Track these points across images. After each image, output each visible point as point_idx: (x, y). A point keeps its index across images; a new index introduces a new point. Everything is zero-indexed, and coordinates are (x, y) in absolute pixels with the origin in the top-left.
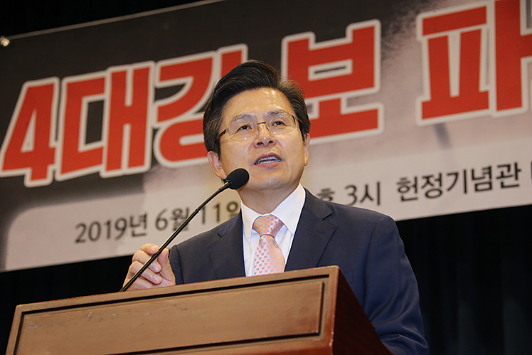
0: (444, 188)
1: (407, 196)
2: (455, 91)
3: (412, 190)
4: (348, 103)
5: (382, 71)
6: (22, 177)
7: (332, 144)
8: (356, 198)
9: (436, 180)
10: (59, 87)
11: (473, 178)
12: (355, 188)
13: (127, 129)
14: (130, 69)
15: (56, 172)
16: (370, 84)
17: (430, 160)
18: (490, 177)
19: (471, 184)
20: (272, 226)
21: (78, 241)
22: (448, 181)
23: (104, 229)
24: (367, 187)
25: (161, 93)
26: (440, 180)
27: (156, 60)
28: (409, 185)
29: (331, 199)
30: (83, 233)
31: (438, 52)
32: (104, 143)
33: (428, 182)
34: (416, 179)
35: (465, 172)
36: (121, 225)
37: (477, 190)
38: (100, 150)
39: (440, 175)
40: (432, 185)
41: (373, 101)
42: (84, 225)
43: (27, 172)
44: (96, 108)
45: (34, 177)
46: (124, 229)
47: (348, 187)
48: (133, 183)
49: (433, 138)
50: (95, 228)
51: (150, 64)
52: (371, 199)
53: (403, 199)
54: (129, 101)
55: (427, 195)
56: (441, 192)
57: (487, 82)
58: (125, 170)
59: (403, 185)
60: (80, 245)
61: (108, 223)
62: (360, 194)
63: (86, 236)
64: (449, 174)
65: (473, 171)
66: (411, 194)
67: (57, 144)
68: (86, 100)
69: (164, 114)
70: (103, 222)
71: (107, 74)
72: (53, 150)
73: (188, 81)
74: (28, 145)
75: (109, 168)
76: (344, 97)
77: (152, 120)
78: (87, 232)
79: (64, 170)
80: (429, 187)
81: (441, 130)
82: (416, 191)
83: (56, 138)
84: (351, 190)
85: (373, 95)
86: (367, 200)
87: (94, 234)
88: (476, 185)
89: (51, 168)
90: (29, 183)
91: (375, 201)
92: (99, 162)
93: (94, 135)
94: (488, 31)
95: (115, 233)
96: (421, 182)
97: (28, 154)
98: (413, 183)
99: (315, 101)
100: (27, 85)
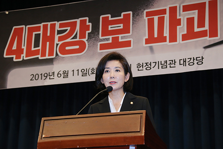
0: (152, 67)
1: (140, 69)
2: (156, 36)
3: (142, 67)
4: (122, 38)
6: (13, 58)
9: (149, 64)
10: (25, 29)
11: (161, 64)
13: (48, 43)
14: (49, 24)
15: (24, 57)
16: (129, 33)
17: (147, 58)
18: (167, 64)
19: (160, 66)
21: (31, 80)
22: (153, 65)
23: (40, 76)
25: (59, 32)
26: (150, 64)
27: (58, 21)
28: (141, 65)
31: (151, 23)
32: (40, 48)
33: (147, 65)
34: (143, 63)
35: (159, 62)
36: (46, 75)
37: (162, 68)
39: (151, 62)
40: (148, 66)
41: (129, 38)
42: (33, 75)
43: (14, 56)
44: (38, 36)
45: (16, 58)
46: (47, 77)
48: (50, 61)
49: (149, 50)
50: (37, 76)
51: (56, 22)
53: (138, 70)
54: (49, 34)
55: (146, 69)
56: (151, 68)
57: (166, 33)
58: (47, 57)
59: (139, 65)
61: (42, 74)
63: (34, 78)
65: (161, 62)
67: (24, 48)
68: (34, 33)
69: (60, 39)
71: (41, 25)
73: (69, 28)
74: (14, 47)
75: (41, 57)
76: (120, 36)
77: (56, 41)
78: (34, 77)
79: (26, 56)
80: (147, 66)
81: (151, 48)
82: (143, 68)
83: (24, 46)
85: (130, 36)
87: (37, 78)
88: (162, 66)
89: (22, 55)
90: (15, 60)
92: (38, 54)
93: (37, 45)
94: (167, 17)
95: (43, 78)
96: (145, 65)
97: (14, 50)
98: (142, 65)
99: (110, 37)
100: (14, 27)
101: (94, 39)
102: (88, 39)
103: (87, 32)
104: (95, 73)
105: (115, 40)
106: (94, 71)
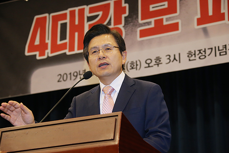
0: (207, 55)
1: (191, 59)
2: (211, 13)
3: (194, 56)
4: (166, 20)
5: (180, 6)
6: (35, 55)
7: (160, 38)
8: (170, 60)
9: (203, 51)
10: (49, 17)
11: (219, 50)
12: (170, 56)
13: (76, 34)
14: (77, 9)
15: (48, 53)
16: (176, 12)
17: (201, 43)
18: (226, 49)
19: (218, 53)
20: (110, 91)
21: (59, 81)
22: (208, 52)
23: (69, 76)
24: (175, 55)
25: (90, 19)
26: (205, 51)
27: (87, 5)
28: (192, 54)
29: (160, 61)
30: (60, 78)
32: (67, 40)
33: (200, 53)
34: (195, 51)
35: (215, 47)
36: (75, 74)
37: (220, 55)
38: (66, 43)
39: (205, 49)
40: (202, 54)
41: (177, 19)
42: (60, 75)
43: (37, 53)
44: (64, 26)
45: (40, 55)
46: (77, 76)
47: (167, 56)
48: (80, 57)
49: (202, 34)
50: (65, 76)
51: (85, 7)
52: (177, 60)
53: (190, 60)
54: (77, 23)
55: (200, 58)
56: (205, 56)
57: (224, 9)
58: (76, 51)
59: (190, 54)
60: (59, 83)
61: (70, 74)
62: (172, 58)
63: (61, 79)
64: (209, 49)
65: (219, 47)
66: (193, 58)
67: (49, 41)
68: (60, 23)
70: (68, 73)
71: (68, 11)
72: (47, 44)
73: (101, 13)
74: (37, 42)
75: (70, 51)
76: (164, 17)
78: (62, 77)
79: (52, 52)
80: (200, 55)
81: (205, 30)
82: (195, 57)
83: (48, 39)
84: (168, 57)
85: (177, 16)
86: (175, 61)
87: (65, 79)
88: (220, 53)
89: (46, 51)
90: (38, 58)
91: (178, 61)
92: (66, 49)
93: (63, 37)
95: (73, 78)
96: (197, 53)
97: (37, 46)
98: (194, 53)
99: (152, 20)
100: (36, 17)
101: (132, 24)
102: (125, 24)
103: (123, 16)
104: (134, 68)
105: (159, 23)
106: (134, 65)
